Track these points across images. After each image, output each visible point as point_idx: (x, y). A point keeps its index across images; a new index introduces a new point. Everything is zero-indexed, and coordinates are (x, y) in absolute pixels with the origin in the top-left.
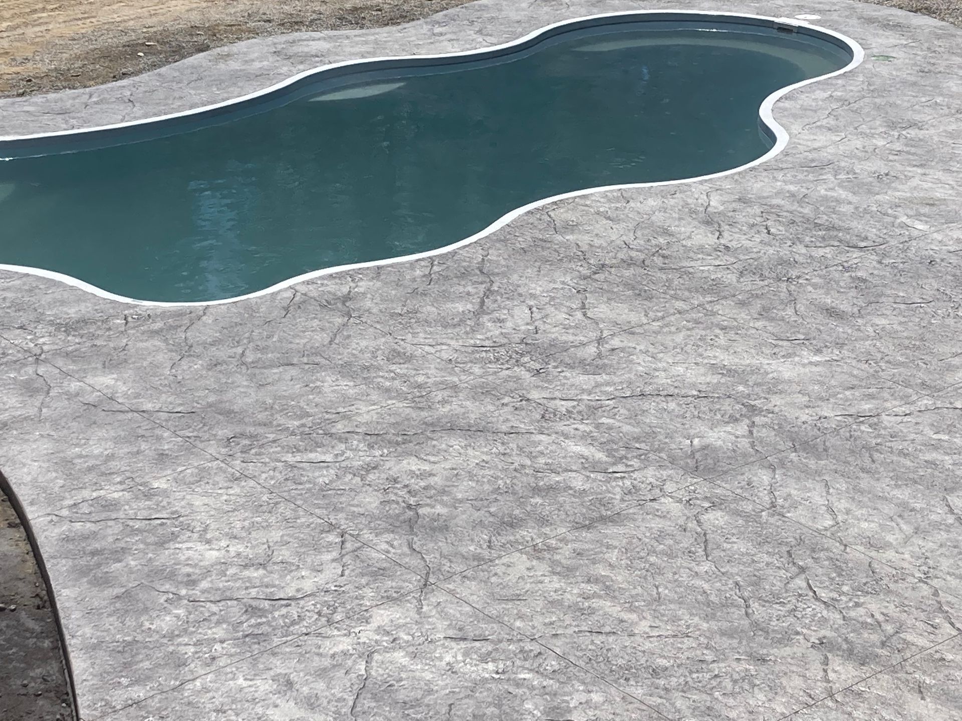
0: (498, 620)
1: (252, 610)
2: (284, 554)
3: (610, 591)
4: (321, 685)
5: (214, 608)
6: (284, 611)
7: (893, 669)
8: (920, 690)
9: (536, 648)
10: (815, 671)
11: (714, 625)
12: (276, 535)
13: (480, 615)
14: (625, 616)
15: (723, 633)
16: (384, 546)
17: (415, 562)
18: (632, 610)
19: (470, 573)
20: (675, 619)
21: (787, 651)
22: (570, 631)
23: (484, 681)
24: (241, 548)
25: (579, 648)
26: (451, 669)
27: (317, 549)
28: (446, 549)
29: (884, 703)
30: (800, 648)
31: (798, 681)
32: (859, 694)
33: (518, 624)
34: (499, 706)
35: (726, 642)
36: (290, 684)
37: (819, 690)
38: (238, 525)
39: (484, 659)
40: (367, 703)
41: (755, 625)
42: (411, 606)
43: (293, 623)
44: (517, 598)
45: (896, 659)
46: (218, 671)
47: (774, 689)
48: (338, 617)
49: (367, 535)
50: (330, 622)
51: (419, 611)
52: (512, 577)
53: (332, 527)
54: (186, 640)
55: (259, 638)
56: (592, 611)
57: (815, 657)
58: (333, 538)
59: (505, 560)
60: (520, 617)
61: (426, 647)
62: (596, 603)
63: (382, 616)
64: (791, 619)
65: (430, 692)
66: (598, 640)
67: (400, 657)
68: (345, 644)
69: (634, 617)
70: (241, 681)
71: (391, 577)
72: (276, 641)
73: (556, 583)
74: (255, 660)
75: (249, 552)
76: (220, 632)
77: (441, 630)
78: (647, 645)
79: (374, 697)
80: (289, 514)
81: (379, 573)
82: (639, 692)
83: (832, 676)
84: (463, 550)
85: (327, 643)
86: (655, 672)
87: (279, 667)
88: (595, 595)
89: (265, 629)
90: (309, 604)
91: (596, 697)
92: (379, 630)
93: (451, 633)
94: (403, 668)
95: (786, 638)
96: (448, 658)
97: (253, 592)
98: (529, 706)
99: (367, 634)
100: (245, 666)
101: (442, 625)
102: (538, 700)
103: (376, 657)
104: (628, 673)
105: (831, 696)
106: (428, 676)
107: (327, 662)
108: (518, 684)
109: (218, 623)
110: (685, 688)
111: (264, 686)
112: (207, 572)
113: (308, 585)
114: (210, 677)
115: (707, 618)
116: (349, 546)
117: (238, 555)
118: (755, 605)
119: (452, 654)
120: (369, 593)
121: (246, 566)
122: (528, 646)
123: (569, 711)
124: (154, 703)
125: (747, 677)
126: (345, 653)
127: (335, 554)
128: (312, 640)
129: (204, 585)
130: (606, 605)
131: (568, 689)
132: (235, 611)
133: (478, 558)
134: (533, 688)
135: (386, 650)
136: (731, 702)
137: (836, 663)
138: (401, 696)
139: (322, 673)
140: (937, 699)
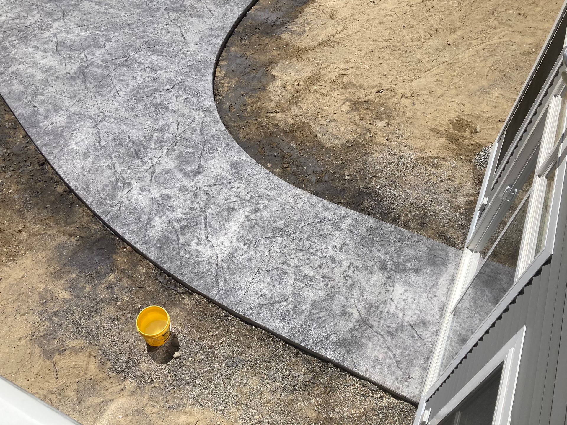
0: (86, 20)
1: (20, 31)
2: (23, 14)
3: (112, 7)
4: (46, 46)
5: (9, 32)
6: (29, 29)
7: (184, 12)
8: (191, 15)
9: (98, 25)
10: (166, 16)
11: (140, 10)
12: (19, 9)
13: (81, 20)
14: (118, 12)
15: (143, 12)
16: (49, 6)
17: (59, 9)
18: (119, 10)
19: (75, 9)
20: (130, 11)
21: (159, 13)
22: (106, 19)
23: (88, 36)
24: (10, 15)
25: (109, 23)
26: (78, 35)
27: (31, 11)
28: (66, 4)
29: (183, 20)
30: (161, 11)
31: (163, 20)
32: (178, 19)
33: (92, 20)
34: (93, 41)
35: (144, 14)
36: (38, 48)
37: (168, 21)
38: (7, 9)
39: (86, 31)
40: (60, 48)
41: (150, 8)
42: (62, 21)
43: (33, 32)
44: (89, 13)
45: (184, 9)
46: (17, 48)
47: (158, 23)
48: (44, 28)
49: (43, 4)
50: (42, 30)
51: (65, 22)
52: (86, 8)
53: (33, 4)
54: (5, 42)
55: (25, 37)
56: (109, 13)
57: (165, 13)
58: (34, 7)
59: (83, 4)
60: (92, 18)
61: (70, 31)
62: (109, 10)
63: (56, 25)
64: (158, 5)
65: (75, 42)
66: (113, 20)
67: (64, 34)
68: (48, 34)
69: (120, 12)
70: (24, 49)
71: (54, 14)
72: (30, 37)
73: (97, 7)
74: (26, 44)
75: (13, 16)
76: (14, 38)
77: (72, 26)
78: (125, 19)
79: (61, 46)
80: (20, 3)
81: (50, 14)
82: (126, 30)
83: (170, 17)
84: (71, 3)
85: (43, 35)
86: (129, 25)
87: (33, 43)
88: (109, 8)
89: (26, 35)
90: (35, 26)
91: (117, 34)
92: (56, 29)
93: (75, 26)
94: (66, 37)
95: (158, 10)
96: (77, 32)
97: (18, 26)
98: (101, 40)
99: (53, 31)
100: (24, 46)
101: (72, 24)
102: (103, 38)
103: (58, 36)
104: (122, 27)
105: (171, 21)
106: (73, 38)
107: (45, 40)
108: (96, 35)
109: (12, 36)
110: (137, 27)
111: (31, 49)
112: (4, 23)
113: (33, 21)
114: (16, 50)
115: (138, 8)
116: (40, 8)
117: (10, 17)
118: (148, 3)
119: (77, 31)
120: (49, 19)
121: (14, 20)
122: (96, 25)
123: (111, 39)
124: (4, 60)
125: (151, 21)
126: (49, 37)
127: (37, 11)
128: (39, 35)
129: (4, 27)
130: (112, 10)
131: (109, 33)
132: (16, 32)
133: (75, 5)
134: (100, 35)
135: (60, 33)
136: (149, 28)
137: (171, 13)
138: (68, 44)
139: (45, 43)
140: (195, 17)
